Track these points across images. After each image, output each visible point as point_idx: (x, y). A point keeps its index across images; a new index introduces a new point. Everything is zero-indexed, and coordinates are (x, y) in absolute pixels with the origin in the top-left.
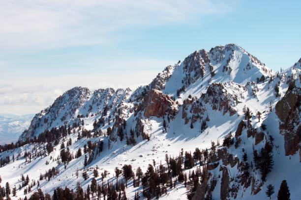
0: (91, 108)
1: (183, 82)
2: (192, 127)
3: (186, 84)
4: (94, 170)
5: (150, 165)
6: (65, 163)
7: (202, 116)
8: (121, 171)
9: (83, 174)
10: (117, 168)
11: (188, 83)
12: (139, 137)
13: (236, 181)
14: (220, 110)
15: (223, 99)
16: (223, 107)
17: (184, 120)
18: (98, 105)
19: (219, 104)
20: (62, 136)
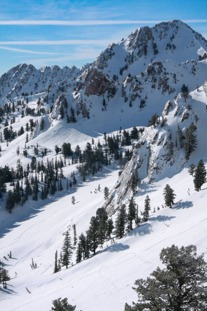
0: (37, 86)
1: (126, 61)
2: (131, 105)
3: (129, 62)
4: (35, 149)
5: (88, 143)
6: (7, 141)
7: (140, 94)
8: (61, 149)
9: (24, 152)
10: (56, 146)
11: (130, 61)
12: (79, 115)
13: (161, 159)
14: (159, 89)
15: (162, 78)
16: (162, 85)
17: (123, 99)
18: (43, 82)
19: (158, 83)
20: (6, 114)
